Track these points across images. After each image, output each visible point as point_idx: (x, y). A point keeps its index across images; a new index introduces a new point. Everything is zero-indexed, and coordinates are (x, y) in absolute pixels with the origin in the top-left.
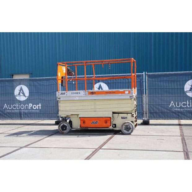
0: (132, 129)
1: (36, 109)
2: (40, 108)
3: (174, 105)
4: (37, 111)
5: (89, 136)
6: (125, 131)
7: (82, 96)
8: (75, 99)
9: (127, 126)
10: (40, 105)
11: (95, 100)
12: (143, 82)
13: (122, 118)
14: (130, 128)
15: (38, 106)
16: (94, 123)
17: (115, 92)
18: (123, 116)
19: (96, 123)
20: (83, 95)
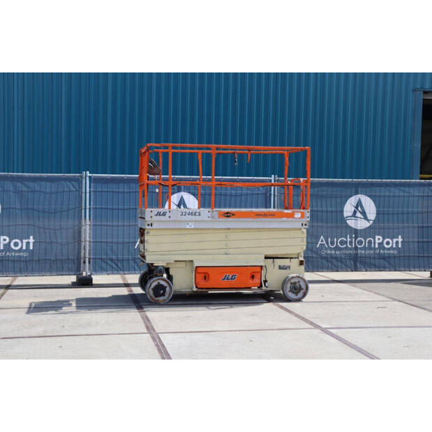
0: (304, 290)
1: (21, 250)
2: (31, 248)
3: (324, 242)
4: (22, 254)
5: (231, 307)
6: (291, 295)
7: (203, 221)
8: (188, 227)
9: (295, 283)
10: (31, 240)
11: (229, 229)
12: (270, 195)
13: (280, 268)
14: (300, 289)
15: (25, 241)
16: (228, 279)
17: (274, 215)
18: (282, 264)
19: (232, 279)
20: (207, 219)
